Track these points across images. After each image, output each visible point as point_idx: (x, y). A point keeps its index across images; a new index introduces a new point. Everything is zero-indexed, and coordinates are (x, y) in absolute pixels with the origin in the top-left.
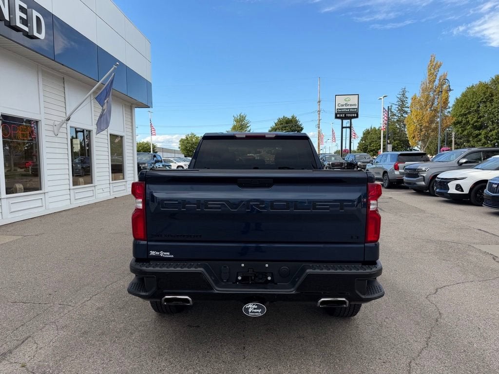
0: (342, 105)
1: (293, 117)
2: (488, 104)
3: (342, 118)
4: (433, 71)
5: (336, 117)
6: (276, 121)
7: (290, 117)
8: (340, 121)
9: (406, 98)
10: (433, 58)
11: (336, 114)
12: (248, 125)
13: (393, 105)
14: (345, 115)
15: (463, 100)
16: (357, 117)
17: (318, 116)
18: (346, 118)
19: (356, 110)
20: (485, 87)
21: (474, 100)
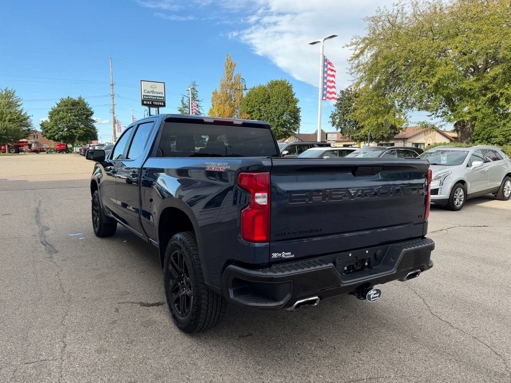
0: (148, 92)
1: (80, 99)
2: (267, 105)
3: (150, 106)
4: (229, 69)
5: (143, 104)
6: (59, 102)
7: (77, 99)
8: (147, 108)
9: (197, 91)
10: (229, 57)
11: (143, 101)
12: (19, 103)
13: (185, 97)
14: (152, 103)
15: (248, 100)
16: (164, 106)
17: (112, 100)
18: (153, 105)
19: (163, 98)
20: (264, 89)
21: (257, 100)
